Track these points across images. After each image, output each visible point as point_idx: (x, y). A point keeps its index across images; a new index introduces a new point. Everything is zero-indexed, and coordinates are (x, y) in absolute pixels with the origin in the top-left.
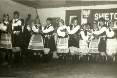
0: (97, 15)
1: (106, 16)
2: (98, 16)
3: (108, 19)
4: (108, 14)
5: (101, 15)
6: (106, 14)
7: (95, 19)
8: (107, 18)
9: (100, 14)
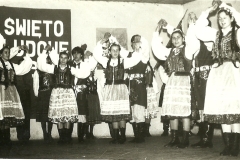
0: (10, 24)
1: (34, 28)
2: (14, 26)
3: (39, 35)
4: (40, 22)
5: (21, 23)
6: (34, 22)
7: (6, 32)
8: (36, 31)
9: (18, 20)
